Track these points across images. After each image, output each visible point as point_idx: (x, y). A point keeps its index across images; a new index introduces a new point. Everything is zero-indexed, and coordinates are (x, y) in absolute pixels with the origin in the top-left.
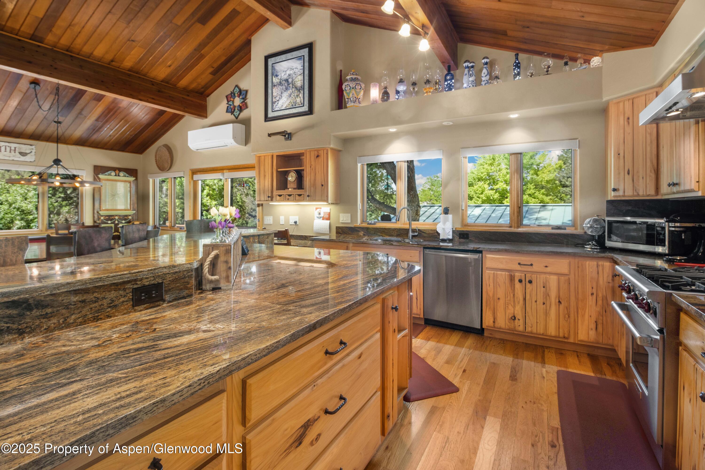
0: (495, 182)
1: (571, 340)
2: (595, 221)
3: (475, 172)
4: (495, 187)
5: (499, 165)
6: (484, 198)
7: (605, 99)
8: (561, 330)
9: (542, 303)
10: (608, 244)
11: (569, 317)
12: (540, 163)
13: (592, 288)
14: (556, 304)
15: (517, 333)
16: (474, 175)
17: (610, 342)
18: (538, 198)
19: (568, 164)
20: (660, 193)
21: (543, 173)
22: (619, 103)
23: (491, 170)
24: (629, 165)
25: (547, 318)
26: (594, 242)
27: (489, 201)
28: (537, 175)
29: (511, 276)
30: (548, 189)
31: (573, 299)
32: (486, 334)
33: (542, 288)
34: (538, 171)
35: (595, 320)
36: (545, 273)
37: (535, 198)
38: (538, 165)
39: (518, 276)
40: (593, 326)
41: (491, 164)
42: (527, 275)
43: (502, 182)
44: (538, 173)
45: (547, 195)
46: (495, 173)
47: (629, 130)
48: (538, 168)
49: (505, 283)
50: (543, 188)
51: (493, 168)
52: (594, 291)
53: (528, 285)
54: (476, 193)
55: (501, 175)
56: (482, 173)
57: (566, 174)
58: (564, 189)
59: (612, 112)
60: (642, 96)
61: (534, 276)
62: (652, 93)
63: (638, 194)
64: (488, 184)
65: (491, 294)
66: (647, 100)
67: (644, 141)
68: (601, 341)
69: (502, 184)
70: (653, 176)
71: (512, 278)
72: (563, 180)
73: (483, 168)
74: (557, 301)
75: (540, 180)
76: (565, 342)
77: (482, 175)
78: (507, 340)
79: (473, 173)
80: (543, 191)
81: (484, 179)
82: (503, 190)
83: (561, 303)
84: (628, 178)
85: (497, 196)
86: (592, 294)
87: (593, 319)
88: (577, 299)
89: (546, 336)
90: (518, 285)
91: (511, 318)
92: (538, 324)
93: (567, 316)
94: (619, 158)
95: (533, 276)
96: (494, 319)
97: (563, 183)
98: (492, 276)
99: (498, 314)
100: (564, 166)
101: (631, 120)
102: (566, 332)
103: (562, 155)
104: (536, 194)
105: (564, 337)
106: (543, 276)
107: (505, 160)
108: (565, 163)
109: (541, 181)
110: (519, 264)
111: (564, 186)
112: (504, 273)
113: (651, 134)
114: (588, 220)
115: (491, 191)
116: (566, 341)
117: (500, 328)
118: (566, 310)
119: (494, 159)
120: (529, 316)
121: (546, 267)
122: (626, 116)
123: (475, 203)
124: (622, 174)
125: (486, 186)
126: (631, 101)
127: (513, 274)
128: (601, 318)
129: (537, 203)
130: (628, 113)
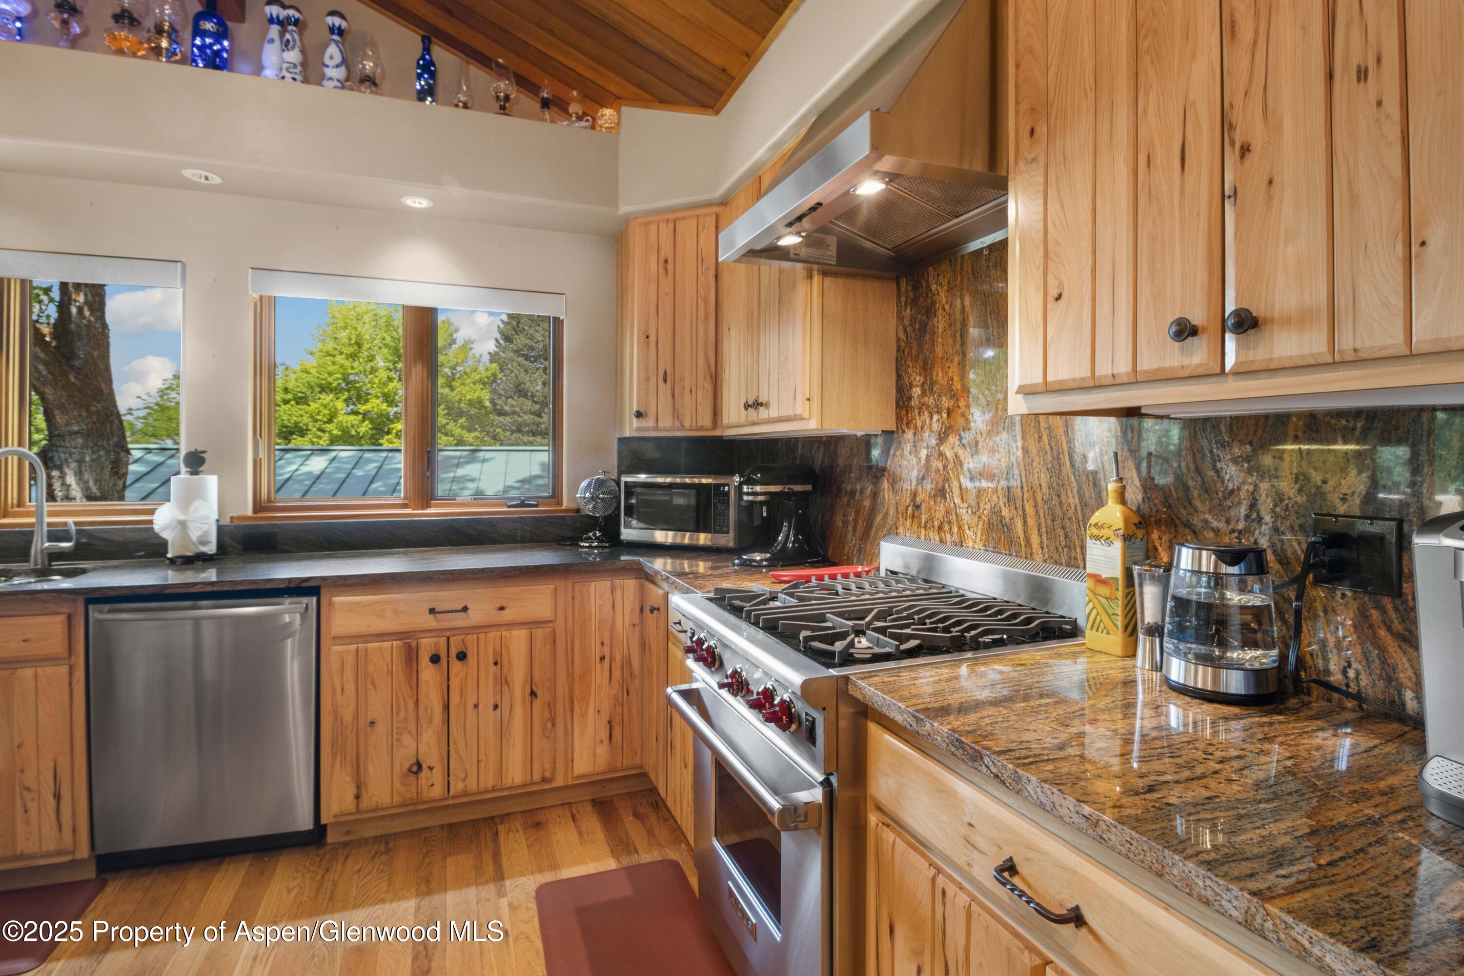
0: (361, 397)
1: (559, 782)
2: (600, 484)
3: (314, 371)
4: (362, 408)
5: (371, 358)
6: (335, 432)
7: (624, 209)
8: (535, 765)
9: (491, 707)
10: (628, 534)
11: (553, 725)
12: (457, 364)
13: (603, 644)
14: (524, 702)
15: (425, 806)
16: (310, 378)
17: (637, 760)
18: (452, 436)
19: (507, 372)
20: (719, 424)
21: (463, 384)
22: (648, 223)
23: (353, 368)
24: (665, 364)
25: (504, 742)
26: (598, 534)
27: (346, 437)
28: (452, 389)
29: (408, 647)
30: (470, 418)
31: (562, 677)
32: (332, 837)
33: (492, 668)
34: (454, 380)
35: (608, 718)
36: (499, 626)
37: (446, 435)
38: (453, 368)
39: (427, 645)
40: (604, 734)
41: (353, 356)
42: (452, 639)
43: (378, 397)
44: (454, 384)
45: (470, 430)
46: (362, 376)
47: (666, 286)
48: (453, 374)
49: (391, 673)
50: (461, 414)
51: (356, 364)
52: (606, 650)
53: (456, 666)
54: (316, 421)
55: (376, 381)
56: (330, 374)
57: (504, 389)
58: (501, 419)
59: (637, 242)
60: (691, 217)
61: (471, 639)
62: (709, 215)
63: (683, 426)
64: (346, 400)
65: (348, 715)
66: (701, 227)
67: (695, 314)
68: (619, 765)
69: (378, 401)
70: (709, 387)
71: (411, 655)
72: (499, 402)
73: (334, 363)
74: (528, 691)
75: (457, 399)
76: (544, 791)
77: (330, 379)
78: (397, 836)
79: (307, 372)
80: (462, 421)
81: (336, 388)
82: (380, 415)
83: (536, 696)
84: (664, 390)
85: (365, 428)
86: (602, 658)
87: (605, 716)
88: (570, 676)
89: (502, 789)
90: (428, 673)
91: (410, 770)
92: (482, 765)
93: (549, 725)
94: (648, 344)
95: (470, 637)
96: (358, 787)
97: (498, 407)
98: (350, 660)
99: (371, 770)
100: (500, 376)
101: (670, 266)
102: (547, 766)
103: (497, 354)
104: (449, 427)
105: (544, 780)
106: (494, 635)
107: (385, 351)
108: (502, 370)
109: (460, 401)
110: (432, 611)
111: (501, 413)
112: (388, 644)
113: (706, 300)
114: (584, 484)
115: (352, 417)
116: (547, 787)
117: (376, 809)
118: (547, 710)
119: (359, 345)
120: (457, 751)
121: (502, 608)
122: (663, 255)
123: (313, 443)
124: (653, 380)
125: (340, 405)
126: (671, 225)
127: (414, 644)
128: (619, 710)
129: (451, 445)
130: (666, 250)
